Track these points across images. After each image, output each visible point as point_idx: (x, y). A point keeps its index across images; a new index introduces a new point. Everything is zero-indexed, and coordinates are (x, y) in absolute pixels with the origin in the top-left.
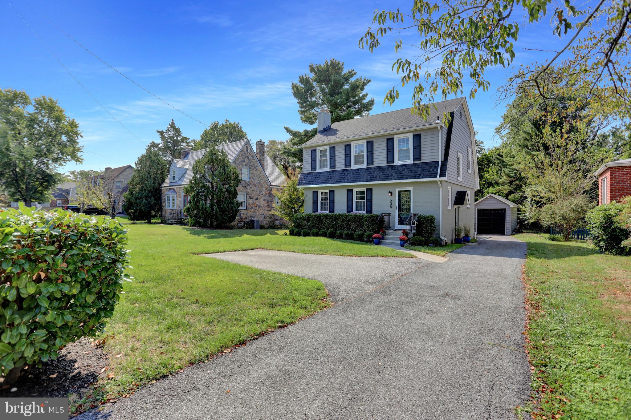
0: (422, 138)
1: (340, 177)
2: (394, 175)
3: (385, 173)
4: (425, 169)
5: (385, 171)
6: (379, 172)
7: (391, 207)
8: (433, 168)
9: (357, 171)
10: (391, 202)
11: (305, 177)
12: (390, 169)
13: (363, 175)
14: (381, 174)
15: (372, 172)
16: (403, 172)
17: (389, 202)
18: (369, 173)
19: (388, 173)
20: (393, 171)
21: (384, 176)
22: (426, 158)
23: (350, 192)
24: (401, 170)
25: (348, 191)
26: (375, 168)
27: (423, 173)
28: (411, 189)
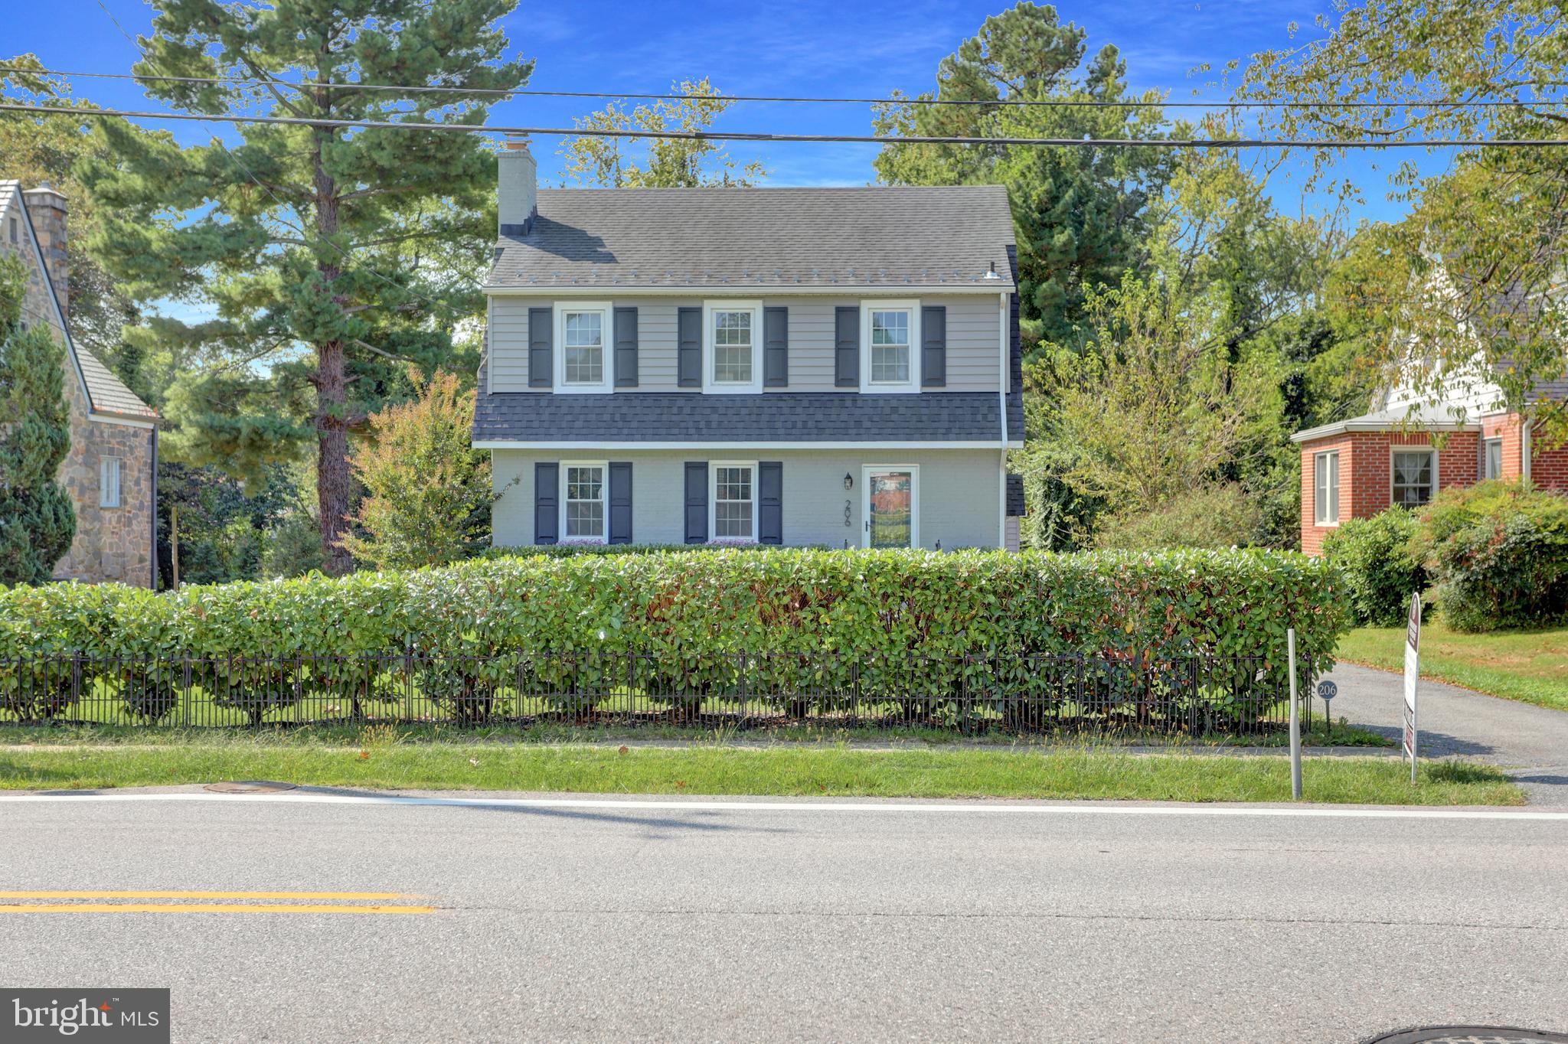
0: (949, 318)
1: (664, 418)
2: (868, 424)
3: (834, 418)
4: (959, 411)
5: (834, 411)
6: (811, 411)
7: (848, 523)
8: (984, 410)
9: (730, 404)
10: (848, 509)
11: (504, 410)
12: (849, 403)
13: (754, 418)
14: (820, 417)
15: (786, 411)
16: (895, 417)
17: (842, 506)
18: (774, 411)
19: (843, 417)
20: (858, 412)
21: (831, 425)
22: (957, 380)
23: (696, 470)
24: (887, 411)
25: (688, 466)
26: (792, 395)
27: (957, 424)
28: (914, 470)
